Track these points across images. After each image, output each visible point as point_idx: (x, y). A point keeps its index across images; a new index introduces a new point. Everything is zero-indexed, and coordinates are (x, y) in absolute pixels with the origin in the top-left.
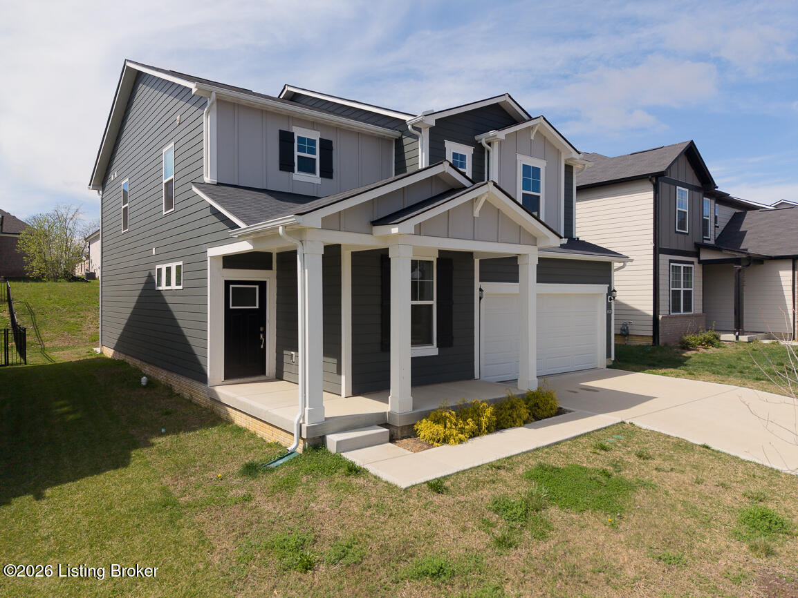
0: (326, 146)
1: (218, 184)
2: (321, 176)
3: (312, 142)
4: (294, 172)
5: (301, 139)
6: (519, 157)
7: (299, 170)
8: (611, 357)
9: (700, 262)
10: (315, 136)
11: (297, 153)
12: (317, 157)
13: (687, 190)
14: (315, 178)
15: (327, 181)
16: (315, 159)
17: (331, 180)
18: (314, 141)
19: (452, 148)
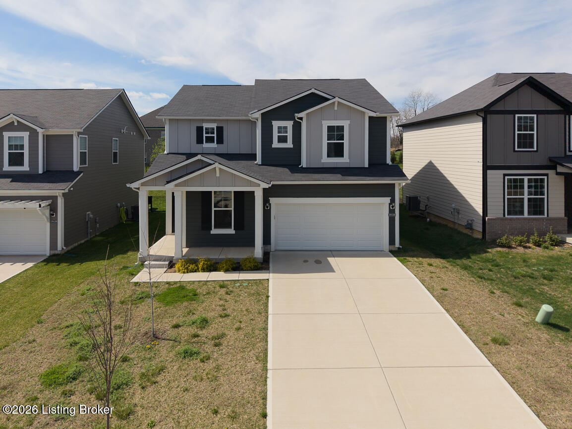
0: (220, 130)
1: (168, 154)
2: (217, 143)
3: (213, 129)
4: (203, 143)
5: (206, 128)
6: (324, 122)
7: (206, 142)
8: (394, 244)
9: (558, 174)
10: (214, 126)
11: (205, 135)
12: (215, 135)
13: (535, 116)
14: (214, 145)
15: (220, 145)
16: (214, 137)
17: (222, 145)
18: (214, 128)
19: (276, 124)
